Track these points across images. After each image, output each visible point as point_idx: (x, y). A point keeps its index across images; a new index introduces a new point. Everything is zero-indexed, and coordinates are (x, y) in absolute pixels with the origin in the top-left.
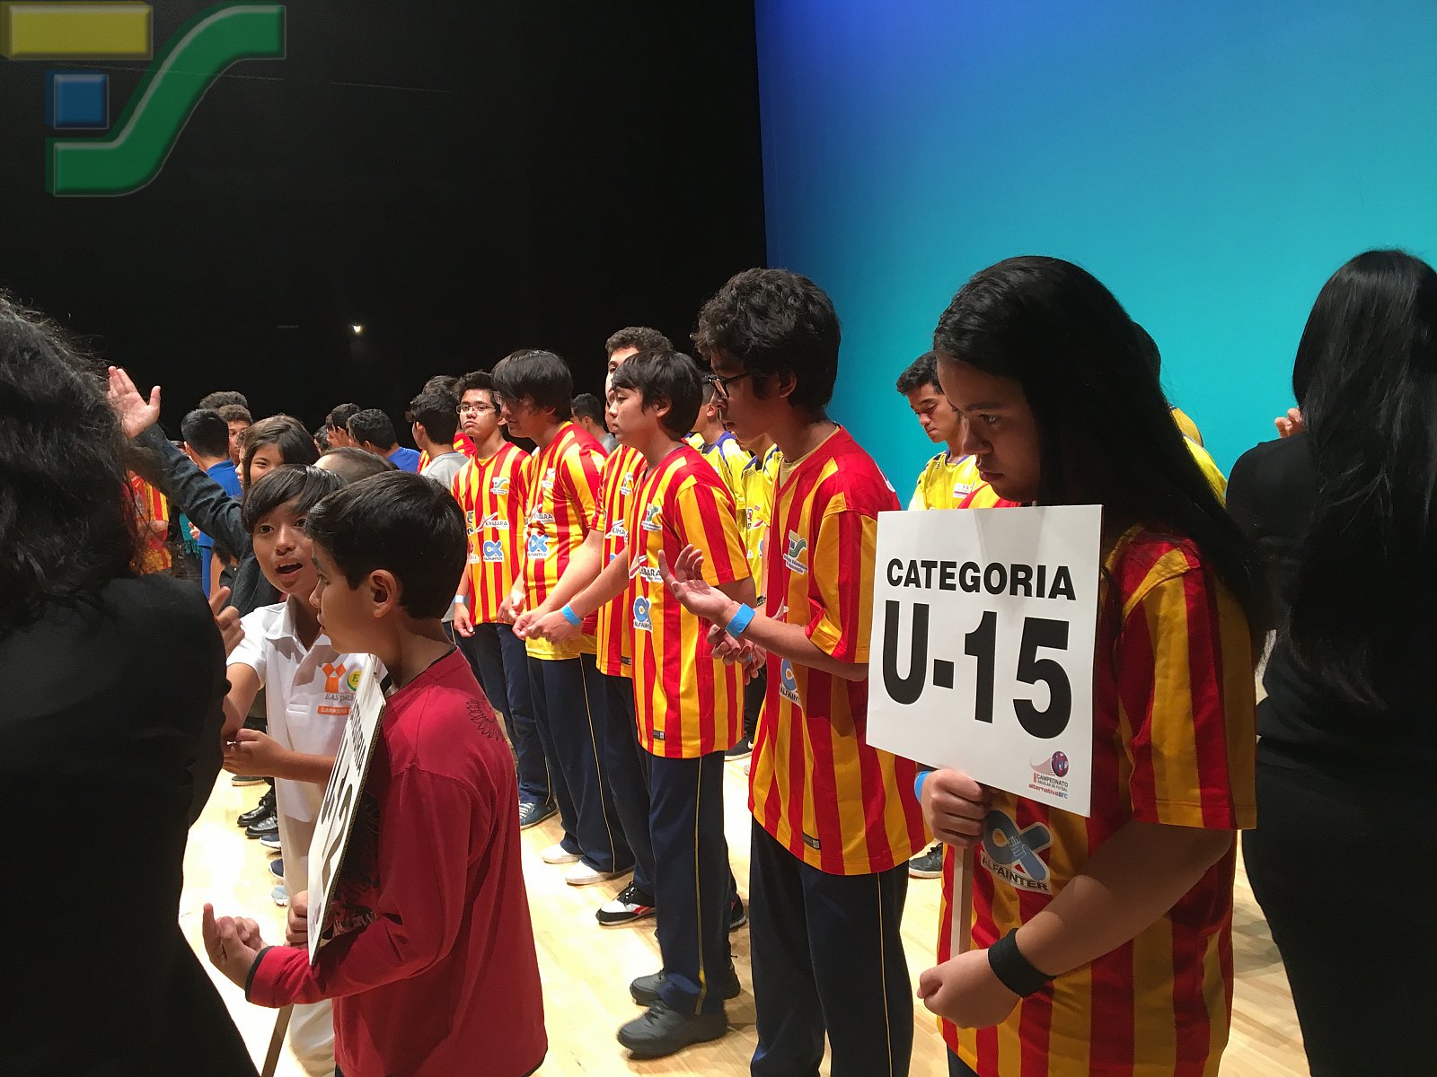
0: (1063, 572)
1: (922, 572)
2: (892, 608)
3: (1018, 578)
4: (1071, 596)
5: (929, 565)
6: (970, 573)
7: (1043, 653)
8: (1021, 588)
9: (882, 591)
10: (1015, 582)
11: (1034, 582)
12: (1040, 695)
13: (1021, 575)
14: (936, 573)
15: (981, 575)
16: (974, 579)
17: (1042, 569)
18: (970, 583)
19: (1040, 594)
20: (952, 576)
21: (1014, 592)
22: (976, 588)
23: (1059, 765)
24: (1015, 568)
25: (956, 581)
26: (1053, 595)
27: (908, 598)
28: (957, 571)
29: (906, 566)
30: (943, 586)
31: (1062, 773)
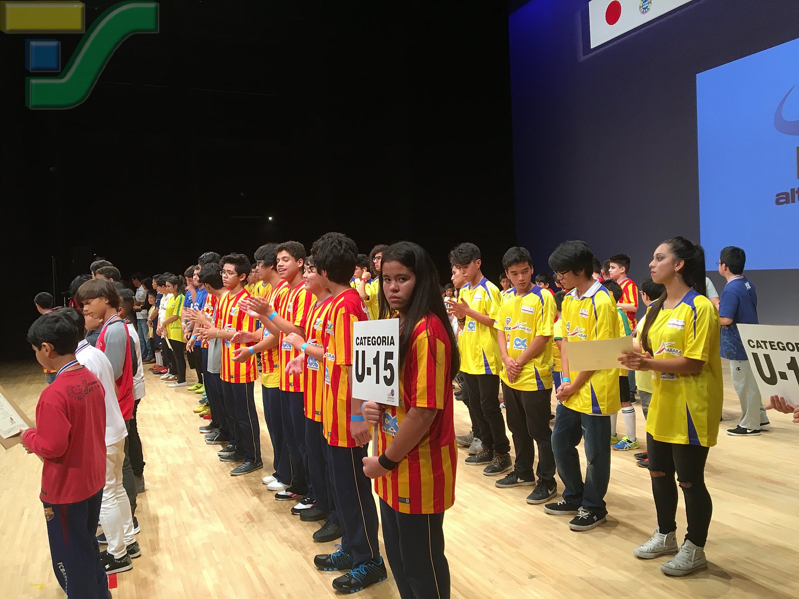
0: (392, 337)
1: (363, 340)
2: (357, 352)
3: (384, 340)
4: (394, 345)
5: (365, 338)
6: (374, 340)
7: (389, 361)
8: (384, 343)
9: (355, 348)
10: (383, 341)
11: (387, 341)
12: (388, 373)
13: (384, 339)
14: (366, 340)
15: (376, 340)
16: (375, 341)
17: (388, 337)
18: (374, 343)
19: (388, 345)
20: (370, 341)
21: (383, 345)
22: (375, 344)
23: (392, 393)
24: (383, 337)
25: (370, 343)
26: (390, 345)
27: (361, 348)
28: (370, 339)
29: (360, 339)
30: (369, 344)
31: (393, 395)
